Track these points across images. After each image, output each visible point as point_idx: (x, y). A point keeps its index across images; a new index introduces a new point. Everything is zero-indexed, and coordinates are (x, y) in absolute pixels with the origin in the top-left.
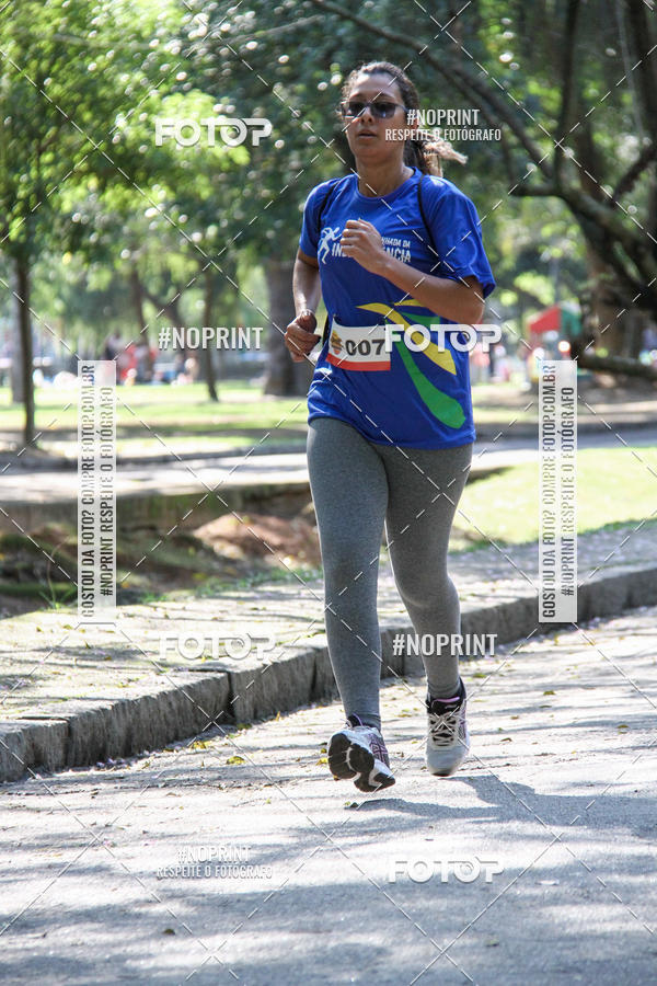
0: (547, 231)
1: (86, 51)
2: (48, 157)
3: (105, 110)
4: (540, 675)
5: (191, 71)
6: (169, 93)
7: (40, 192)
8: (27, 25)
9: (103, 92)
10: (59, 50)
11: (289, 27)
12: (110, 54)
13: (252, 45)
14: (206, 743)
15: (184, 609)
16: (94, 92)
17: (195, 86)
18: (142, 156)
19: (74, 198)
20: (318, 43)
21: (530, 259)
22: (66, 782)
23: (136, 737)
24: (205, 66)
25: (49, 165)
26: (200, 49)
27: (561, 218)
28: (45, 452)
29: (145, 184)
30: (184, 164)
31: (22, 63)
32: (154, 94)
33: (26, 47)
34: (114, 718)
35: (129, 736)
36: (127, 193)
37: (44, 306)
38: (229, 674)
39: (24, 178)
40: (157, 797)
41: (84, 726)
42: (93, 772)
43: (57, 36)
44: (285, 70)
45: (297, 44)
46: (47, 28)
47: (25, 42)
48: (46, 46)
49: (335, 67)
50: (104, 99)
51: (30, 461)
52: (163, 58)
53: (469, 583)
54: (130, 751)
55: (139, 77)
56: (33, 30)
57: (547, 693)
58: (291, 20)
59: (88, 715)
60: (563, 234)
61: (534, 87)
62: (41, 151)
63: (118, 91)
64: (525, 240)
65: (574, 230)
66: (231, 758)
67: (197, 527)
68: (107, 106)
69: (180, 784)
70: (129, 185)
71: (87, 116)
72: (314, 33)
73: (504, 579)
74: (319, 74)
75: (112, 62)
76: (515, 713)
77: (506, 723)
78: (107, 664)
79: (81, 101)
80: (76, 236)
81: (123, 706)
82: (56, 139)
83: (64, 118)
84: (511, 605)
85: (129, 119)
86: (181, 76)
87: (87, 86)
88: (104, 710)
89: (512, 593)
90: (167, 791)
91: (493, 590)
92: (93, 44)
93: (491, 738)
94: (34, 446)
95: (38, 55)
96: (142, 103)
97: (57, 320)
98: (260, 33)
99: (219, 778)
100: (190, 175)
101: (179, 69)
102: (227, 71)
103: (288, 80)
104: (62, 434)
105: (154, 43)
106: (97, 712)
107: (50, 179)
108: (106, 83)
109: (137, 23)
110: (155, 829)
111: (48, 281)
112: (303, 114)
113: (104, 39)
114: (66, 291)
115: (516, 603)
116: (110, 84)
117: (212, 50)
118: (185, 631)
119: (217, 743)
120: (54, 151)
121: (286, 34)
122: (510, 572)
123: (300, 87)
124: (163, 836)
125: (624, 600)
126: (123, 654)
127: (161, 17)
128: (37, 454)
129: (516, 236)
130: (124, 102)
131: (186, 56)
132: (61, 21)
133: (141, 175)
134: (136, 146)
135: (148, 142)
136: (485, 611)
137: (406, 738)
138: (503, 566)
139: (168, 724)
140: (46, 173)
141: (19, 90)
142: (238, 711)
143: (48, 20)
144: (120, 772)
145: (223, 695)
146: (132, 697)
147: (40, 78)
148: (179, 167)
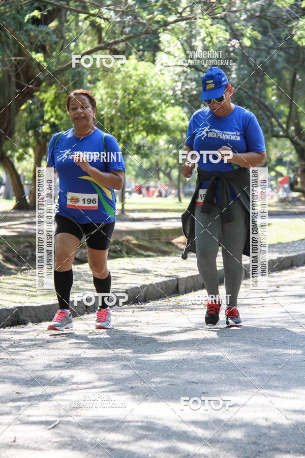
0: (285, 152)
1: (144, 93)
2: (131, 126)
3: (149, 111)
4: (276, 282)
5: (176, 100)
6: (168, 106)
7: (129, 137)
8: (126, 85)
9: (149, 106)
10: (136, 92)
13: (195, 92)
14: (169, 299)
15: (165, 259)
16: (145, 106)
17: (177, 104)
18: (159, 126)
19: (138, 138)
21: (280, 162)
22: (125, 308)
23: (147, 296)
24: (180, 99)
25: (131, 128)
26: (179, 93)
27: (290, 148)
28: (128, 216)
29: (160, 134)
30: (172, 128)
31: (124, 97)
32: (164, 107)
33: (125, 92)
34: (141, 290)
35: (145, 296)
36: (155, 137)
37: (129, 173)
38: (177, 278)
39: (123, 132)
40: (153, 312)
41: (131, 292)
42: (133, 306)
43: (135, 89)
46: (132, 86)
47: (125, 90)
48: (132, 92)
50: (148, 108)
51: (122, 218)
52: (167, 95)
54: (145, 300)
55: (160, 101)
56: (128, 86)
57: (277, 287)
59: (132, 289)
60: (290, 153)
61: (282, 108)
62: (129, 124)
63: (153, 106)
64: (278, 155)
65: (294, 152)
66: (176, 303)
67: (173, 239)
68: (150, 110)
69: (160, 310)
70: (156, 134)
71: (143, 113)
75: (152, 96)
76: (267, 293)
78: (139, 274)
79: (141, 109)
80: (139, 149)
81: (143, 286)
82: (134, 121)
83: (135, 113)
85: (156, 115)
86: (173, 101)
87: (144, 105)
88: (137, 287)
90: (156, 312)
92: (145, 91)
93: (258, 299)
94: (124, 214)
95: (129, 94)
96: (160, 110)
97: (133, 177)
98: (197, 89)
99: (172, 308)
100: (174, 131)
101: (173, 99)
104: (133, 211)
105: (164, 91)
106: (135, 288)
107: (132, 132)
109: (159, 85)
110: (150, 321)
111: (131, 165)
113: (149, 89)
114: (136, 169)
116: (150, 103)
117: (182, 94)
118: (165, 265)
119: (173, 299)
120: (133, 124)
124: (153, 324)
126: (146, 271)
128: (125, 216)
129: (276, 154)
130: (154, 109)
131: (175, 95)
132: (136, 84)
133: (159, 131)
134: (158, 122)
135: (161, 121)
139: (157, 292)
140: (130, 130)
141: (123, 105)
142: (180, 290)
143: (132, 83)
144: (142, 306)
145: (175, 285)
146: (146, 284)
147: (129, 101)
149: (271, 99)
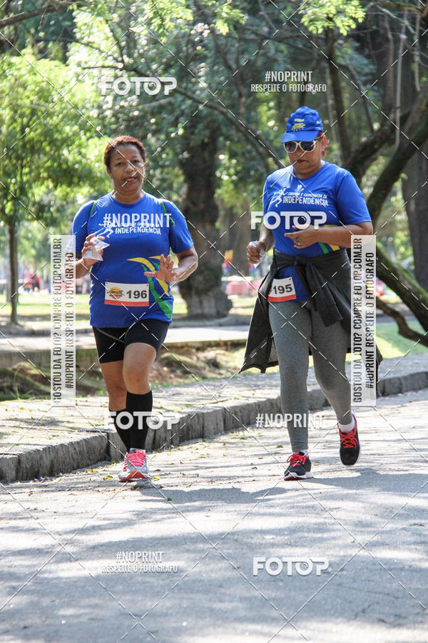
1: (50, 115)
2: (26, 170)
3: (58, 145)
4: (275, 438)
5: (104, 126)
6: (91, 137)
7: (23, 190)
8: (17, 99)
9: (57, 136)
10: (33, 112)
11: (155, 104)
12: (61, 116)
13: (136, 113)
14: (94, 470)
15: (87, 401)
16: (52, 136)
17: (105, 134)
18: (76, 170)
19: (39, 192)
20: (171, 112)
22: (16, 488)
23: (56, 466)
24: (111, 124)
25: (26, 174)
26: (108, 113)
28: (22, 326)
29: (78, 185)
31: (13, 120)
32: (83, 138)
33: (16, 112)
34: (44, 455)
35: (52, 465)
36: (68, 190)
37: (25, 252)
38: (108, 434)
39: (13, 181)
40: (64, 495)
41: (27, 459)
42: (31, 483)
43: (33, 106)
44: (154, 127)
45: (160, 113)
46: (27, 102)
47: (15, 108)
48: (28, 112)
49: (180, 125)
50: (57, 140)
51: (13, 331)
52: (89, 118)
53: (240, 391)
54: (52, 473)
55: (76, 128)
56: (19, 102)
57: (279, 447)
58: (157, 100)
59: (30, 453)
62: (22, 167)
63: (64, 135)
66: (105, 477)
68: (59, 143)
69: (77, 489)
70: (70, 185)
71: (48, 149)
72: (169, 108)
73: (260, 389)
74: (171, 129)
75: (62, 120)
76: (261, 457)
77: (256, 461)
78: (43, 427)
79: (45, 140)
80: (41, 211)
81: (49, 449)
82: (32, 161)
83: (33, 148)
84: (263, 402)
85: (69, 152)
86: (98, 128)
87: (48, 134)
88: (38, 450)
89: (263, 396)
90: (70, 492)
91: (253, 394)
92: (51, 110)
93: (246, 468)
94: (17, 324)
95: (22, 115)
96: (77, 143)
97: (32, 260)
98: (140, 107)
99: (99, 486)
101: (99, 125)
102: (122, 127)
103: (155, 133)
104: (32, 318)
105: (84, 111)
106: (35, 451)
107: (27, 181)
108: (58, 131)
109: (75, 100)
110: (60, 510)
111: (28, 239)
112: (163, 149)
113: (57, 108)
114: (37, 244)
115: (265, 401)
116: (60, 132)
117: (115, 115)
118: (86, 412)
119: (100, 470)
120: (30, 167)
121: (154, 107)
122: (264, 386)
123: (163, 137)
124: (65, 514)
125: (323, 401)
126: (53, 423)
127: (88, 97)
128: (18, 327)
130: (67, 141)
131: (102, 118)
132: (34, 98)
133: (76, 180)
134: (74, 164)
135: (80, 162)
136: (248, 405)
137: (202, 468)
138: (259, 383)
139: (74, 460)
140: (25, 179)
141: (11, 135)
142: (112, 453)
144: (46, 483)
145: (104, 445)
146: (54, 444)
147: (23, 130)
148: (96, 176)
149: (267, 126)
